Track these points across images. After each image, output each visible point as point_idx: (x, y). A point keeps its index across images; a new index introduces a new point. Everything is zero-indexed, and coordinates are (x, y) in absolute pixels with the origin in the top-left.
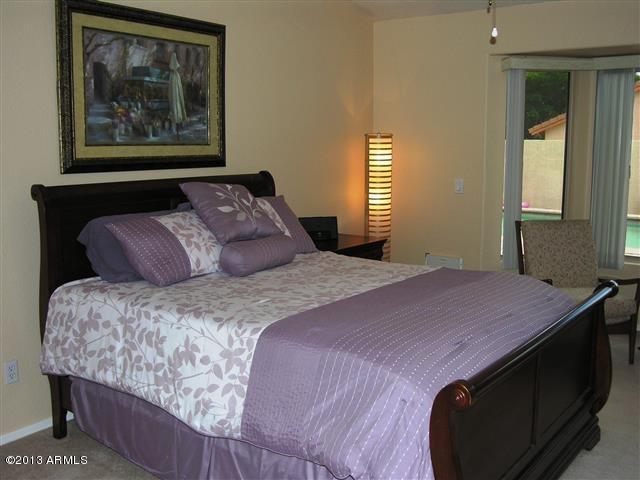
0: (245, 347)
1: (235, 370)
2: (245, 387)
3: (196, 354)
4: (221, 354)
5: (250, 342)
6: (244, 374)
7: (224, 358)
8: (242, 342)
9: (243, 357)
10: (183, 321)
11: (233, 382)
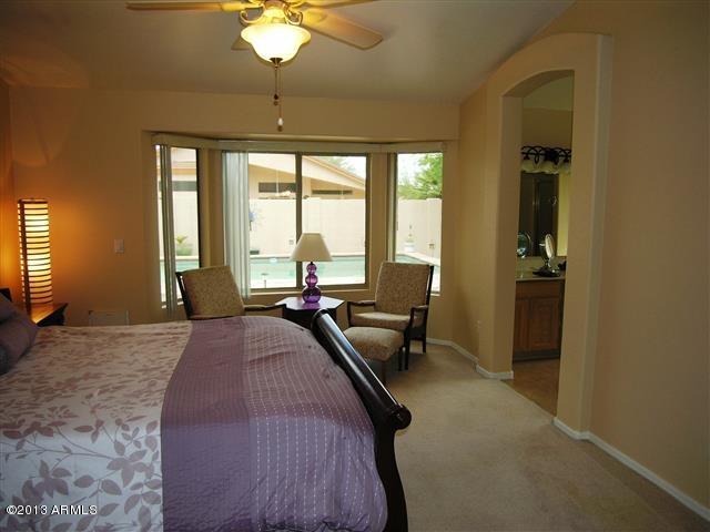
0: (144, 447)
1: (139, 477)
2: (160, 492)
3: (65, 479)
4: (109, 467)
5: (150, 441)
6: (154, 478)
7: (117, 469)
8: (137, 444)
9: (147, 459)
10: (27, 446)
11: (139, 492)
